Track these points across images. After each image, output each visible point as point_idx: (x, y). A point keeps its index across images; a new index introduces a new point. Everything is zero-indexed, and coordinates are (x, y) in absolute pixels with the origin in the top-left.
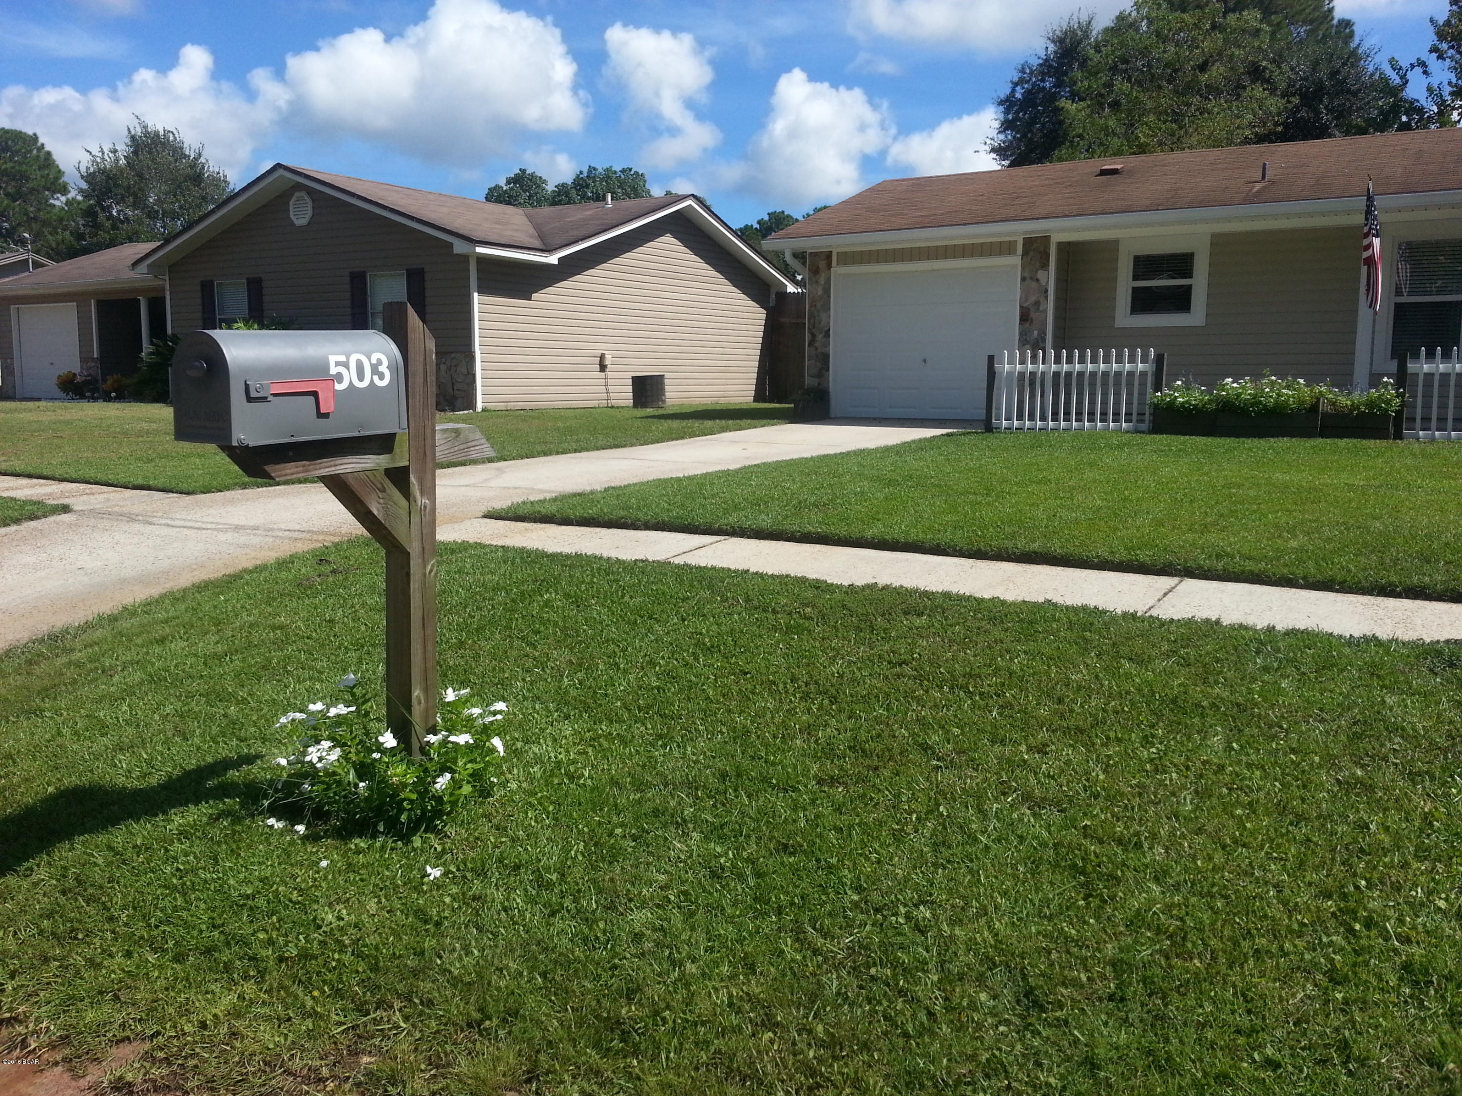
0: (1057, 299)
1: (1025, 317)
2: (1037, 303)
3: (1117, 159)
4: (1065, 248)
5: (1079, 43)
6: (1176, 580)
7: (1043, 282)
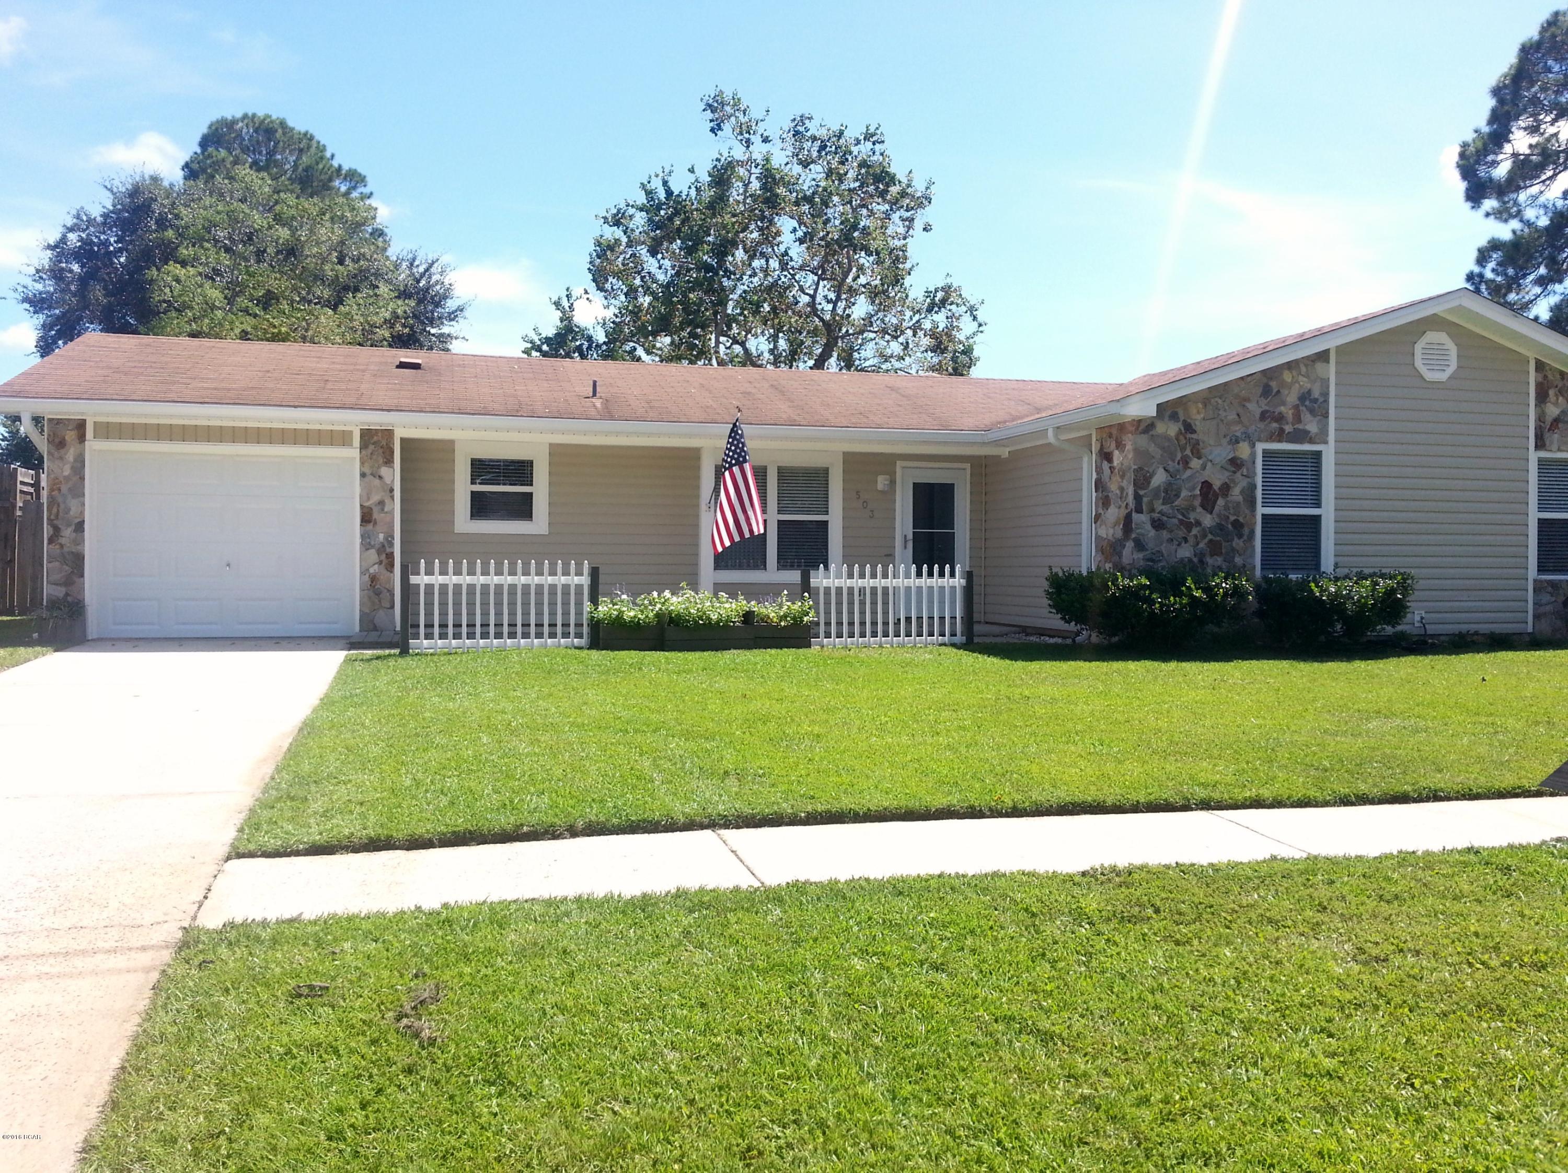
0: (404, 499)
1: (367, 518)
2: (381, 503)
3: (412, 352)
4: (411, 446)
7: (388, 480)
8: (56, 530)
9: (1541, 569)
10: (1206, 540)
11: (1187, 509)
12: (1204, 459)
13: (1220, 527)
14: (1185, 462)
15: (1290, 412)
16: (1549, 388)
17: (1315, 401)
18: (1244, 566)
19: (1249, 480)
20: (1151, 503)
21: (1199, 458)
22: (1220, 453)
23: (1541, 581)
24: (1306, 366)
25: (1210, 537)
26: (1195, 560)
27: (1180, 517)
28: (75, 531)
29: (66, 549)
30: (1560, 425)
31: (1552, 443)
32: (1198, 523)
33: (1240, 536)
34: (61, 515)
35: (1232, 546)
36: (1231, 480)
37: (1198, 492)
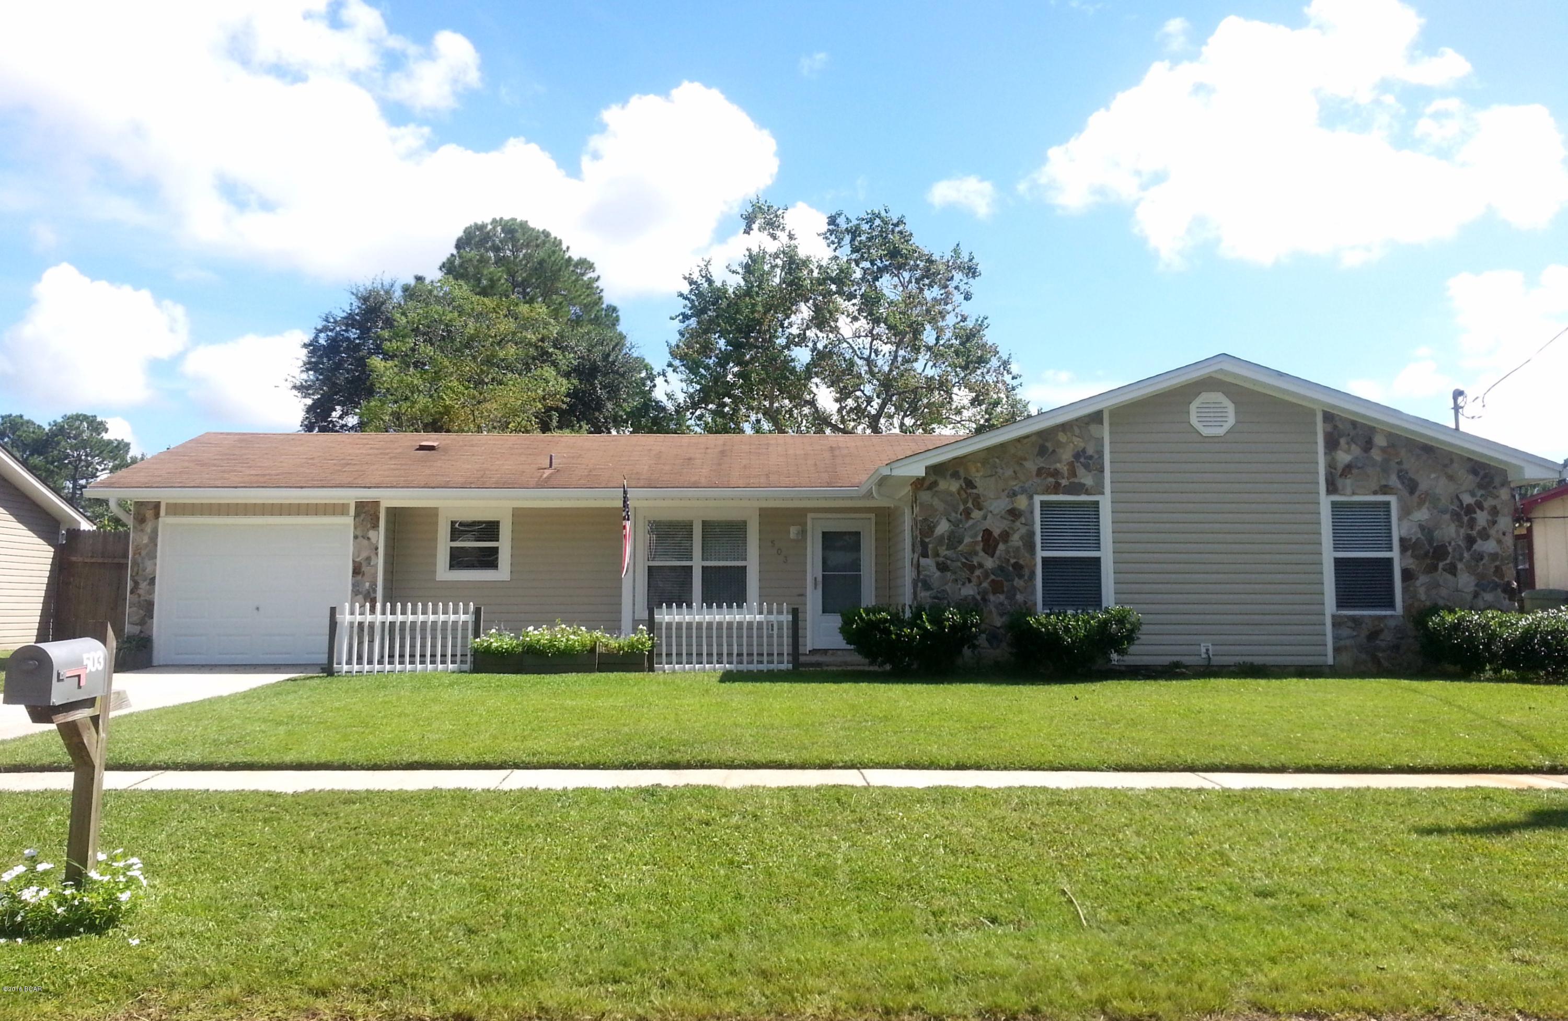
0: (386, 555)
1: (357, 571)
2: (368, 559)
3: (434, 435)
4: (394, 513)
5: (383, 303)
6: (509, 771)
7: (374, 540)
8: (136, 584)
9: (1340, 604)
10: (989, 580)
11: (970, 553)
12: (985, 510)
13: (1001, 568)
14: (967, 513)
15: (1065, 468)
16: (1340, 436)
17: (1091, 457)
18: (1025, 603)
19: (1027, 527)
20: (935, 548)
21: (980, 509)
22: (999, 505)
23: (1340, 616)
24: (1082, 428)
25: (993, 577)
26: (979, 598)
27: (964, 560)
28: (149, 584)
29: (142, 598)
30: (1355, 471)
31: (1343, 487)
32: (981, 566)
33: (1021, 576)
34: (140, 572)
35: (1013, 585)
36: (1012, 528)
37: (980, 539)
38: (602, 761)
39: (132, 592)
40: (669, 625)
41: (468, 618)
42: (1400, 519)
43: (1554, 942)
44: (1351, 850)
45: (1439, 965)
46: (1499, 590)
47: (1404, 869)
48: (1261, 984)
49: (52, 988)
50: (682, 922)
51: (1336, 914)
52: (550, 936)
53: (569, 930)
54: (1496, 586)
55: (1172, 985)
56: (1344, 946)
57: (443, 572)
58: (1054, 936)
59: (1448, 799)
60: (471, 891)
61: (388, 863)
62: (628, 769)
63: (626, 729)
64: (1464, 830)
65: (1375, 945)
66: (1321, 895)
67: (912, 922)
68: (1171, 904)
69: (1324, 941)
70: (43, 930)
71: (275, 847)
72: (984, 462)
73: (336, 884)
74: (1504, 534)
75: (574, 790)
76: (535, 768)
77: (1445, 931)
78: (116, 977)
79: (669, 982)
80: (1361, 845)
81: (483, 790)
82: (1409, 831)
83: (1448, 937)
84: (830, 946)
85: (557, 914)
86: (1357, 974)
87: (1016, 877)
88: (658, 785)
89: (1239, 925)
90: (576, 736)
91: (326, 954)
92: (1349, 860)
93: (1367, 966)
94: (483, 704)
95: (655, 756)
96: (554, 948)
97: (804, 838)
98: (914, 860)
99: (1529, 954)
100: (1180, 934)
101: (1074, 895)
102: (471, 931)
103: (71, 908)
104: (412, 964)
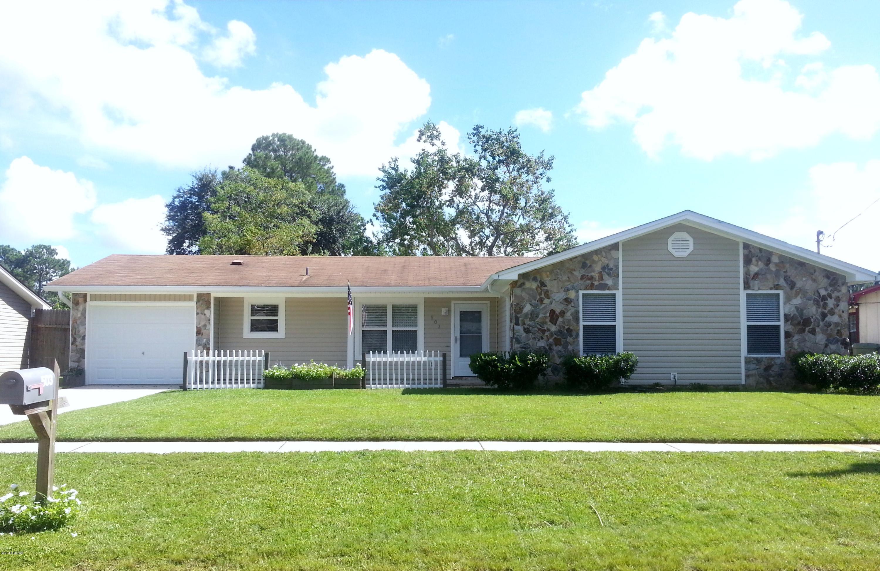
0: (215, 323)
1: (199, 332)
2: (205, 326)
3: (241, 257)
4: (219, 300)
5: (211, 182)
6: (284, 442)
7: (208, 315)
8: (75, 339)
9: (750, 351)
10: (553, 338)
11: (543, 323)
12: (551, 299)
13: (560, 331)
14: (541, 300)
15: (597, 275)
16: (753, 257)
17: (611, 269)
18: (573, 350)
19: (575, 308)
20: (523, 320)
21: (549, 298)
22: (559, 296)
23: (750, 358)
24: (606, 252)
25: (555, 336)
26: (547, 348)
27: (539, 327)
28: (82, 340)
29: (78, 347)
30: (760, 276)
31: (753, 286)
32: (548, 330)
33: (571, 336)
34: (77, 333)
35: (566, 340)
36: (566, 309)
37: (548, 315)
38: (336, 437)
39: (72, 344)
40: (374, 363)
41: (262, 359)
42: (785, 304)
43: (862, 534)
44: (752, 485)
45: (798, 547)
46: (839, 343)
47: (781, 496)
48: (699, 557)
49: (29, 559)
50: (379, 524)
51: (742, 520)
52: (306, 531)
53: (316, 528)
54: (837, 341)
55: (650, 558)
56: (746, 537)
57: (247, 333)
58: (585, 531)
59: (807, 458)
60: (262, 507)
61: (216, 492)
62: (351, 441)
63: (349, 420)
64: (815, 474)
65: (763, 537)
66: (734, 509)
67: (506, 523)
68: (650, 514)
69: (735, 534)
70: (24, 529)
71: (153, 484)
72: (551, 272)
73: (187, 503)
74: (843, 312)
75: (320, 453)
76: (298, 440)
77: (803, 529)
78: (65, 554)
79: (372, 556)
80: (757, 482)
81: (269, 453)
82: (785, 475)
83: (804, 532)
84: (461, 536)
85: (310, 519)
86: (753, 552)
87: (565, 499)
88: (367, 450)
89: (688, 526)
90: (321, 423)
91: (181, 541)
92: (750, 491)
93: (758, 548)
94: (270, 406)
95: (365, 434)
96: (308, 538)
97: (448, 478)
98: (508, 490)
99: (847, 541)
100: (655, 530)
101: (597, 509)
102: (262, 528)
103: (39, 516)
104: (229, 547)
